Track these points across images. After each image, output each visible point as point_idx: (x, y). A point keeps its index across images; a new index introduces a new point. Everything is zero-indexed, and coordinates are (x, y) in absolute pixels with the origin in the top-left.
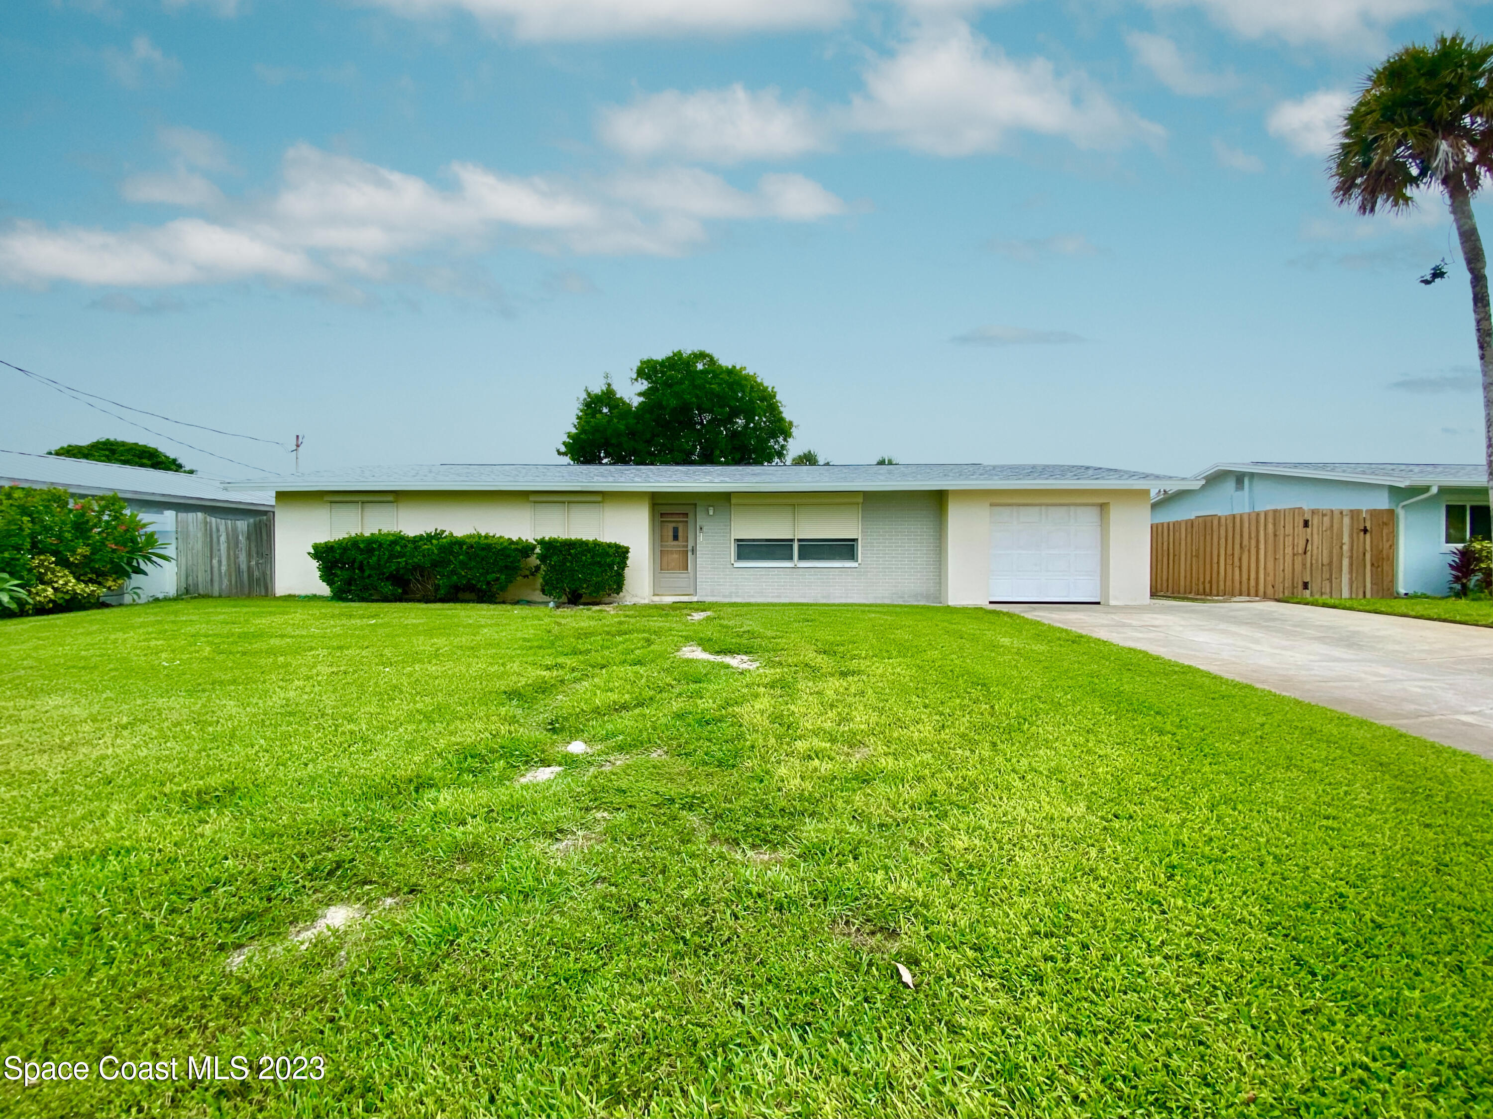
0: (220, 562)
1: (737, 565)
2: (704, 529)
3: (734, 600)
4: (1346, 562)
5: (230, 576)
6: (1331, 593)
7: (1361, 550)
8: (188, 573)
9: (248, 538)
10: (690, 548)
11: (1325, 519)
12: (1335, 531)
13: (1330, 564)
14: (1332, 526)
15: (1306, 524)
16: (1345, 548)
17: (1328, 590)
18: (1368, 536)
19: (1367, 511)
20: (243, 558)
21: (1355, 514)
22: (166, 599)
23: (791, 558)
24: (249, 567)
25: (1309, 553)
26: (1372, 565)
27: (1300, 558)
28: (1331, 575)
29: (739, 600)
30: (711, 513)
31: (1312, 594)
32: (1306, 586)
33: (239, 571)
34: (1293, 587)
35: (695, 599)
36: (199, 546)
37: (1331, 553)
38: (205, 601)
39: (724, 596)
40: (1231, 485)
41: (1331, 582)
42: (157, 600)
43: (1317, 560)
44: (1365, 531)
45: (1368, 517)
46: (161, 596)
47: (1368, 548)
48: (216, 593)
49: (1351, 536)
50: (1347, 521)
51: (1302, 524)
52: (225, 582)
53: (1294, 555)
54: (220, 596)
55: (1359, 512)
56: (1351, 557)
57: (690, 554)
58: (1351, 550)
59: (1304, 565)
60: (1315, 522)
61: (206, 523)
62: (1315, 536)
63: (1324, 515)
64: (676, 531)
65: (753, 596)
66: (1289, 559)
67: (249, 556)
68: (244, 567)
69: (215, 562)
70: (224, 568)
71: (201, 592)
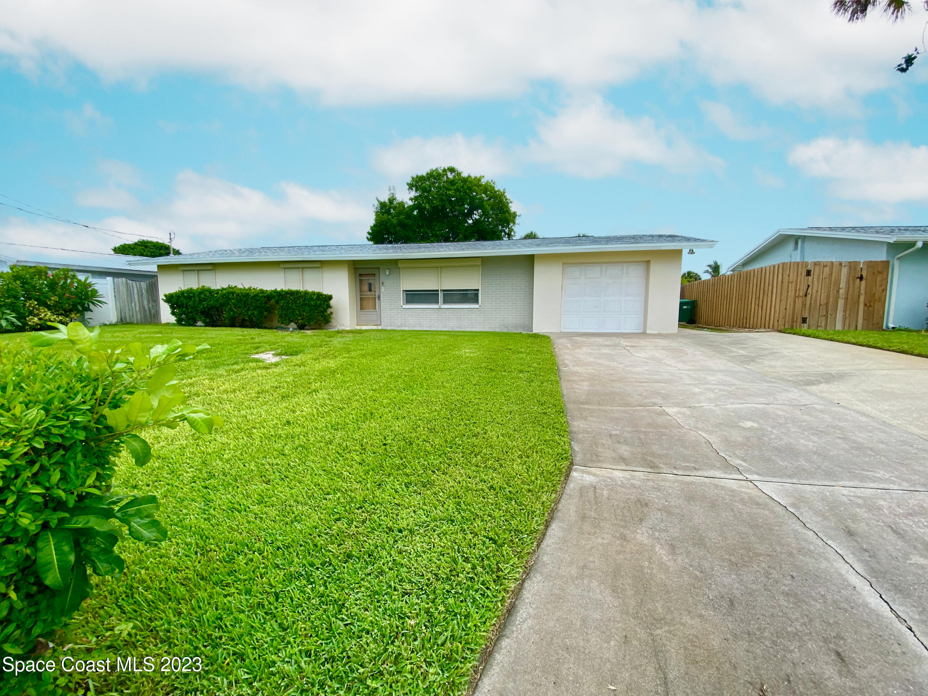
0: (135, 305)
1: (405, 306)
2: (385, 284)
3: (403, 329)
4: (841, 303)
5: (141, 312)
6: (826, 326)
7: (856, 293)
8: (121, 311)
9: (147, 292)
10: (377, 296)
11: (825, 269)
12: (833, 279)
13: (827, 304)
14: (831, 274)
15: (808, 273)
16: (842, 291)
17: (823, 325)
18: (863, 282)
19: (864, 263)
20: (146, 303)
21: (853, 266)
22: (111, 325)
23: (437, 302)
24: (149, 308)
25: (809, 297)
26: (865, 305)
27: (801, 299)
28: (827, 312)
29: (406, 329)
30: (387, 273)
31: (809, 328)
32: (804, 320)
33: (145, 311)
34: (793, 322)
35: (380, 328)
36: (125, 296)
37: (828, 297)
38: (130, 326)
39: (399, 327)
40: (791, 245)
41: (827, 318)
42: (105, 325)
43: (816, 300)
44: (861, 278)
45: (865, 267)
46: (107, 323)
47: (863, 292)
48: (135, 322)
49: (848, 283)
50: (845, 271)
51: (804, 273)
52: (139, 316)
53: (796, 297)
54: (137, 323)
55: (856, 263)
56: (846, 299)
57: (377, 300)
58: (847, 293)
59: (804, 305)
60: (816, 273)
61: (127, 283)
62: (816, 282)
63: (825, 266)
64: (370, 285)
65: (414, 326)
66: (790, 300)
67: (149, 302)
68: (146, 307)
69: (133, 304)
70: (137, 308)
71: (128, 321)
